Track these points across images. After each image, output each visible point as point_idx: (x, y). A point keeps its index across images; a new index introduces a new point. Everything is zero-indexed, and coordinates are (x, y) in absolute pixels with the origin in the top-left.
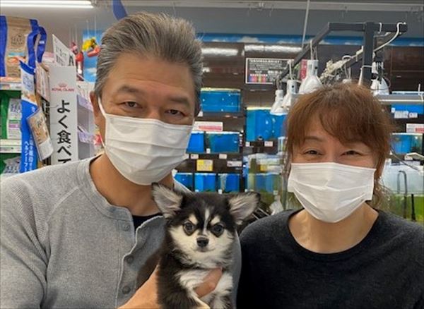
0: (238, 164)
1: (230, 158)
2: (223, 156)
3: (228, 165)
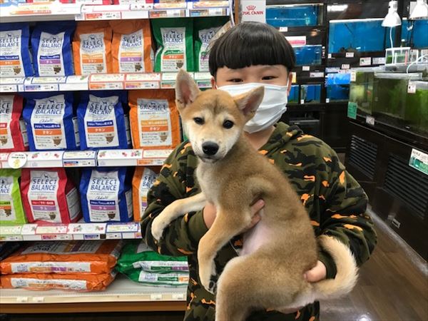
0: (320, 75)
1: (312, 70)
2: (306, 68)
3: (311, 76)
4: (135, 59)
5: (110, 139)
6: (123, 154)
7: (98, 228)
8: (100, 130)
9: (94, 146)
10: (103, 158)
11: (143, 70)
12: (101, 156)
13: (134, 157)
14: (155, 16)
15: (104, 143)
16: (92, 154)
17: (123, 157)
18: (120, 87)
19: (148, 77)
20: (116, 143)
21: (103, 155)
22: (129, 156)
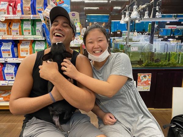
4: (16, 31)
7: (6, 82)
8: (6, 52)
9: (5, 57)
11: (18, 34)
13: (16, 60)
14: (22, 19)
15: (7, 56)
16: (3, 59)
17: (13, 60)
18: (11, 39)
19: (20, 36)
20: (11, 56)
21: (7, 59)
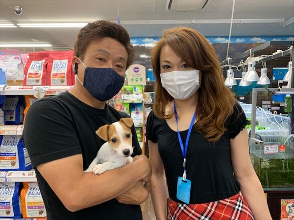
5: (13, 164)
6: (23, 174)
8: (7, 158)
10: (10, 176)
12: (8, 175)
13: (30, 176)
15: (9, 166)
16: (4, 174)
17: (23, 176)
20: (17, 166)
21: (10, 174)
22: (26, 176)
